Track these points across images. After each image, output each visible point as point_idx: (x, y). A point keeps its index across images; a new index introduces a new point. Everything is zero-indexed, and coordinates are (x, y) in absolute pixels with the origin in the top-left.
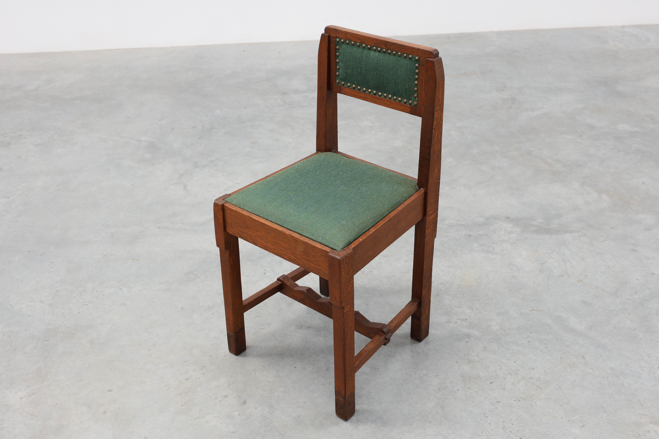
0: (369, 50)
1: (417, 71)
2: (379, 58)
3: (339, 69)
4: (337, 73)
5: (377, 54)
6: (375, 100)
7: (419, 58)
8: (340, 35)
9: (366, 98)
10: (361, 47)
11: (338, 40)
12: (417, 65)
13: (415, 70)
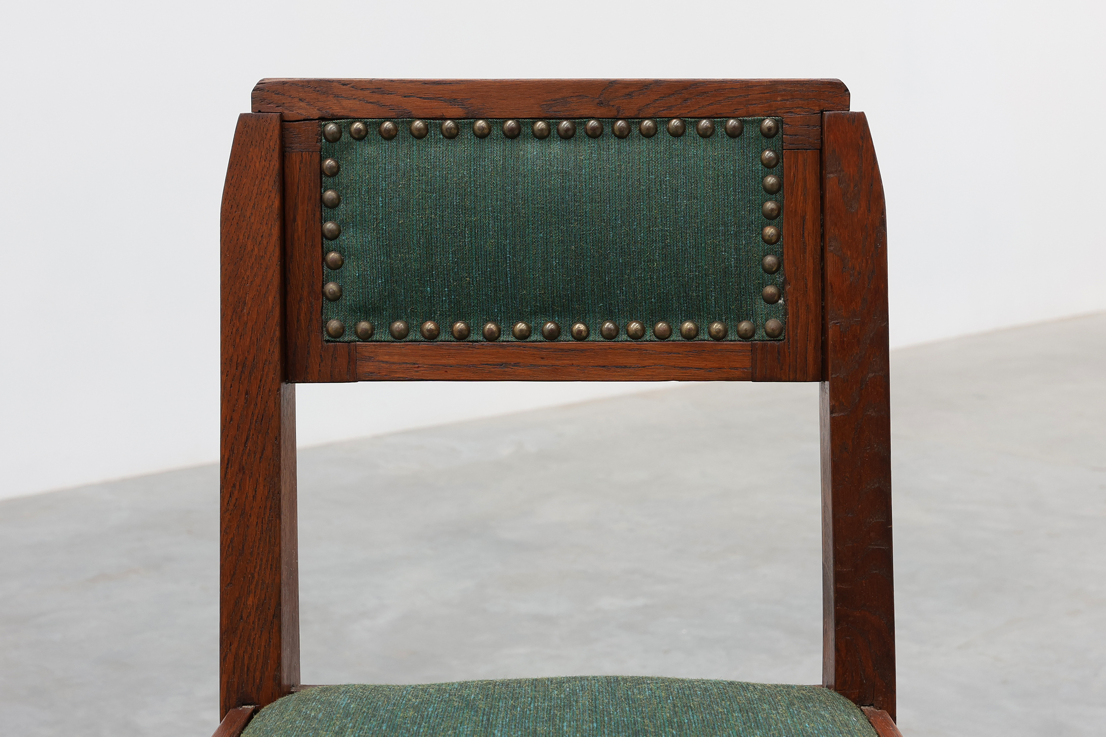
0: (509, 142)
1: (771, 180)
2: (571, 165)
3: (337, 266)
4: (331, 287)
5: (556, 148)
6: (557, 363)
7: (779, 124)
8: (345, 103)
9: (506, 365)
10: (467, 134)
11: (331, 127)
12: (768, 154)
13: (763, 178)
